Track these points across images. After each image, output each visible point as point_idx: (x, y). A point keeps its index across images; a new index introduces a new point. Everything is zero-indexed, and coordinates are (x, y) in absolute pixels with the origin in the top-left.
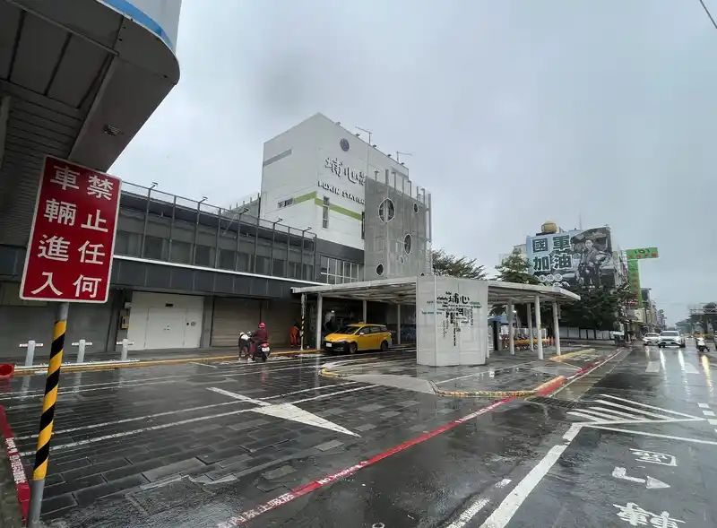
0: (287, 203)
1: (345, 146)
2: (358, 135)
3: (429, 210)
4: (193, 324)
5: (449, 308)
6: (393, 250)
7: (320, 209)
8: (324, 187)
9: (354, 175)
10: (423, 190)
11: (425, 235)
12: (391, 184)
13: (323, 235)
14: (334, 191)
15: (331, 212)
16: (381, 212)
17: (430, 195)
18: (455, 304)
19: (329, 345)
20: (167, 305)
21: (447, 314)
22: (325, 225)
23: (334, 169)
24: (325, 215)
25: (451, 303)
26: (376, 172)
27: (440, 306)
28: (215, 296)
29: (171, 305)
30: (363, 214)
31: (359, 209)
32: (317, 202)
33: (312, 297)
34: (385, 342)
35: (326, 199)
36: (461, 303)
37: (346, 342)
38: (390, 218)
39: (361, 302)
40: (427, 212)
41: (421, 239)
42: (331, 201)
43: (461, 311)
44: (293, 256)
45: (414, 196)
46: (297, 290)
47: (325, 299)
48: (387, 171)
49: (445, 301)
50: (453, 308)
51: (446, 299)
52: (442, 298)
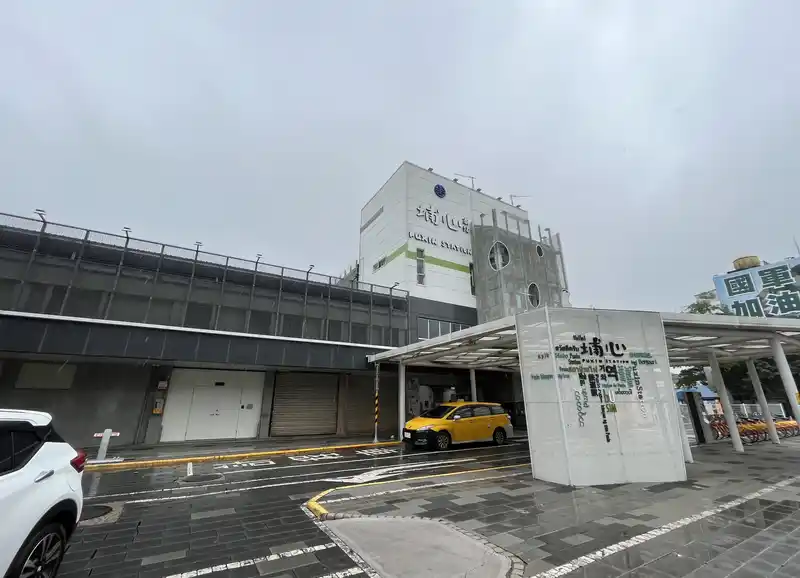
0: (381, 263)
1: (440, 192)
2: (456, 180)
3: (560, 253)
4: (250, 407)
5: (585, 365)
6: (513, 303)
7: (414, 263)
8: (419, 238)
9: (455, 223)
10: (548, 230)
11: (558, 283)
12: (501, 225)
13: (418, 292)
14: (428, 241)
15: (428, 266)
16: (492, 260)
17: (558, 235)
18: (595, 357)
19: (408, 435)
20: (217, 384)
21: (581, 376)
22: (421, 279)
23: (428, 215)
24: (420, 269)
25: (587, 356)
26: (482, 216)
27: (565, 363)
28: (277, 372)
29: (222, 384)
30: (471, 266)
31: (466, 261)
32: (410, 255)
34: (500, 430)
35: (420, 252)
36: (608, 355)
38: (504, 265)
39: (466, 372)
40: (558, 256)
41: (553, 288)
42: (426, 253)
43: (612, 371)
44: (378, 318)
45: (536, 238)
48: (494, 212)
49: (574, 353)
50: (593, 365)
51: (574, 348)
52: (566, 348)
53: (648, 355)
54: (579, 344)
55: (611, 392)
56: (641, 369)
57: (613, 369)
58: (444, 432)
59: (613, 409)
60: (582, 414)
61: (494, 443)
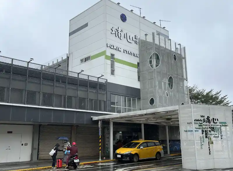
0: (87, 59)
1: (123, 18)
2: (132, 11)
3: (185, 58)
4: (26, 144)
5: (204, 127)
6: (160, 87)
7: (109, 62)
8: (111, 47)
9: (131, 38)
10: (180, 44)
11: (183, 76)
12: (157, 42)
13: (112, 80)
14: (117, 49)
15: (116, 64)
16: (151, 62)
17: (184, 48)
18: (208, 124)
19: (119, 156)
20: (9, 132)
21: (203, 131)
22: (113, 72)
23: (117, 33)
24: (112, 66)
25: (205, 123)
26: (146, 35)
27: (197, 126)
28: (40, 125)
29: (11, 132)
30: (138, 63)
31: (135, 61)
32: (107, 57)
33: (106, 123)
34: (159, 153)
35: (113, 55)
36: (212, 123)
37: (130, 154)
38: (157, 66)
39: (140, 125)
40: (184, 60)
41: (180, 79)
42: (115, 57)
43: (213, 129)
44: (92, 95)
45: (173, 49)
46: (95, 118)
47: (115, 124)
48: (153, 34)
49: (200, 122)
50: (207, 127)
51: (201, 120)
52: (198, 120)
53: (225, 123)
54: (202, 119)
55: (212, 137)
56: (223, 128)
57: (213, 128)
58: (136, 154)
59: (212, 143)
60: (202, 145)
61: (156, 159)
